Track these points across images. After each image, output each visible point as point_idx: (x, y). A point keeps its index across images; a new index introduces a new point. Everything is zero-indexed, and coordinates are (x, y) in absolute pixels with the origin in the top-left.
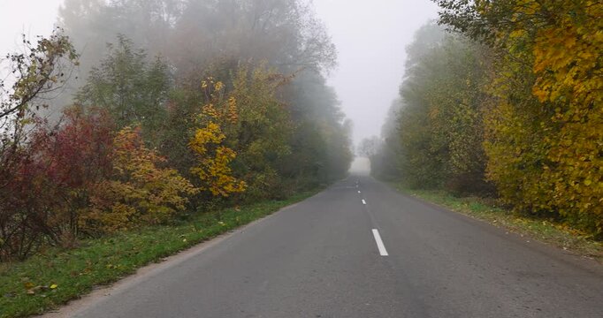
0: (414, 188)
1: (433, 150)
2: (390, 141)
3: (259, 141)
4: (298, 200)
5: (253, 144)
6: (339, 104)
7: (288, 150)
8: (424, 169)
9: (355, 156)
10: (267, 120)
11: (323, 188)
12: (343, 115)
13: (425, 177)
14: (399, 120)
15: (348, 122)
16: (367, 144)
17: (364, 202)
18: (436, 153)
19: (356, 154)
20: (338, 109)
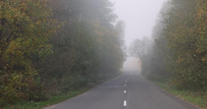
0: (180, 89)
1: (199, 51)
2: (158, 43)
3: (19, 39)
4: (60, 101)
5: (12, 43)
6: (112, 6)
7: (49, 49)
8: (189, 70)
9: (126, 56)
10: (27, 18)
11: (91, 87)
12: (114, 17)
13: (190, 78)
14: (166, 21)
15: (120, 24)
16: (138, 44)
17: (125, 104)
18: (203, 54)
19: (128, 54)
20: (111, 11)
